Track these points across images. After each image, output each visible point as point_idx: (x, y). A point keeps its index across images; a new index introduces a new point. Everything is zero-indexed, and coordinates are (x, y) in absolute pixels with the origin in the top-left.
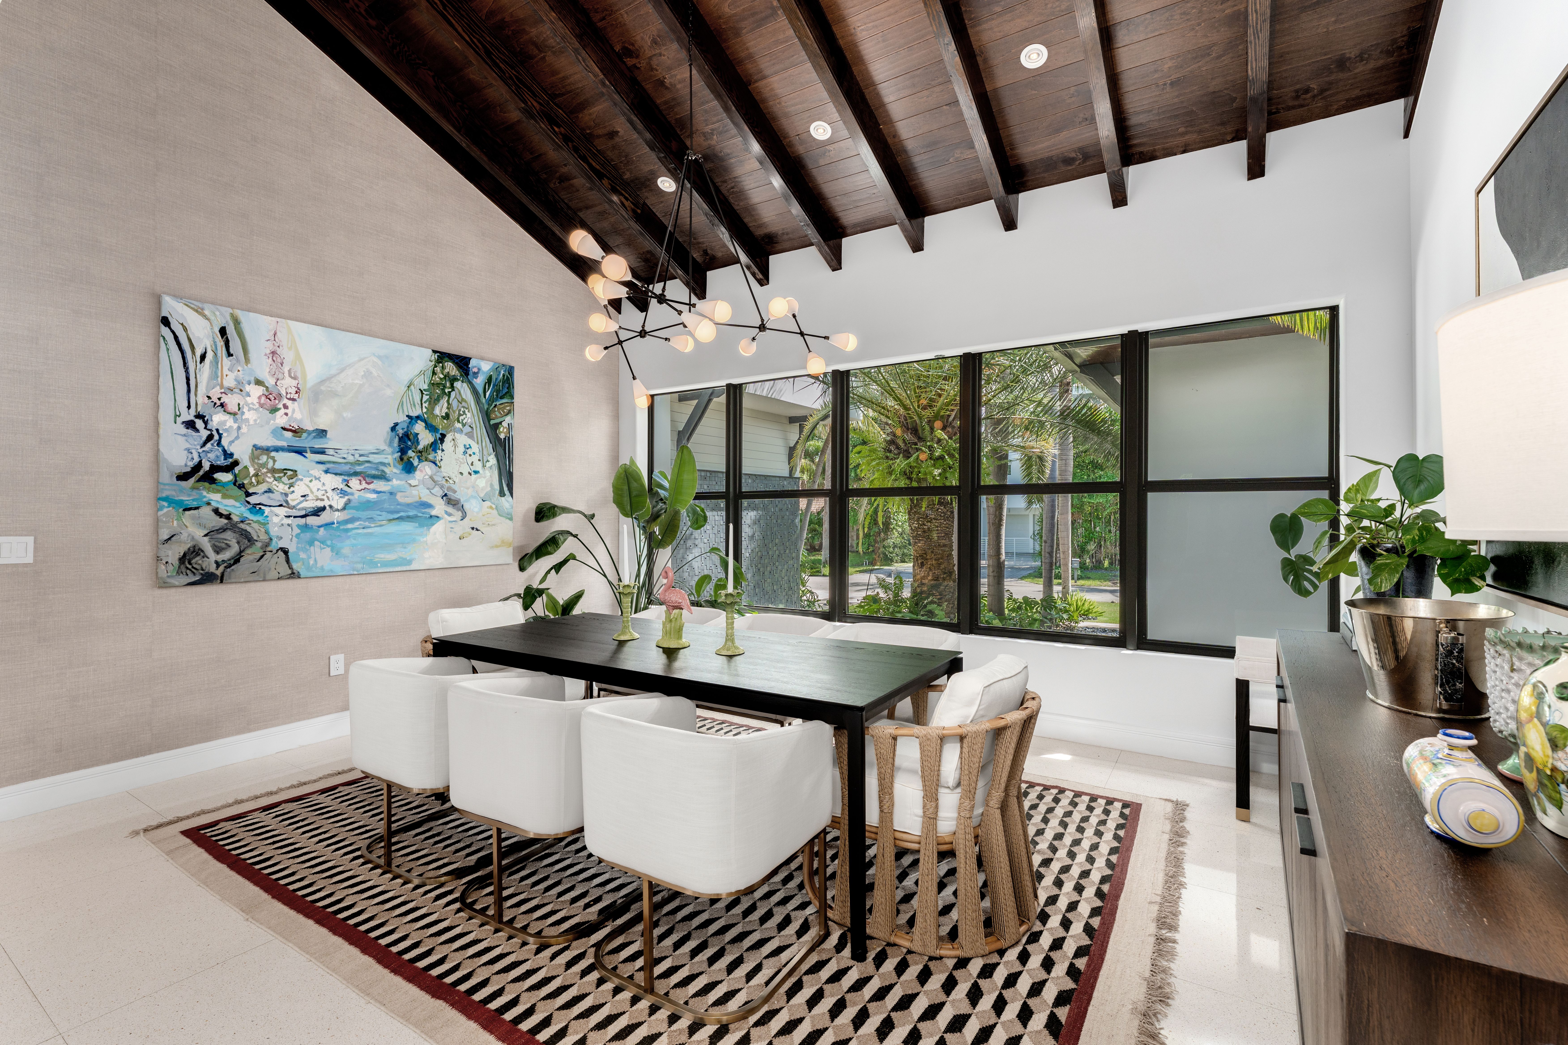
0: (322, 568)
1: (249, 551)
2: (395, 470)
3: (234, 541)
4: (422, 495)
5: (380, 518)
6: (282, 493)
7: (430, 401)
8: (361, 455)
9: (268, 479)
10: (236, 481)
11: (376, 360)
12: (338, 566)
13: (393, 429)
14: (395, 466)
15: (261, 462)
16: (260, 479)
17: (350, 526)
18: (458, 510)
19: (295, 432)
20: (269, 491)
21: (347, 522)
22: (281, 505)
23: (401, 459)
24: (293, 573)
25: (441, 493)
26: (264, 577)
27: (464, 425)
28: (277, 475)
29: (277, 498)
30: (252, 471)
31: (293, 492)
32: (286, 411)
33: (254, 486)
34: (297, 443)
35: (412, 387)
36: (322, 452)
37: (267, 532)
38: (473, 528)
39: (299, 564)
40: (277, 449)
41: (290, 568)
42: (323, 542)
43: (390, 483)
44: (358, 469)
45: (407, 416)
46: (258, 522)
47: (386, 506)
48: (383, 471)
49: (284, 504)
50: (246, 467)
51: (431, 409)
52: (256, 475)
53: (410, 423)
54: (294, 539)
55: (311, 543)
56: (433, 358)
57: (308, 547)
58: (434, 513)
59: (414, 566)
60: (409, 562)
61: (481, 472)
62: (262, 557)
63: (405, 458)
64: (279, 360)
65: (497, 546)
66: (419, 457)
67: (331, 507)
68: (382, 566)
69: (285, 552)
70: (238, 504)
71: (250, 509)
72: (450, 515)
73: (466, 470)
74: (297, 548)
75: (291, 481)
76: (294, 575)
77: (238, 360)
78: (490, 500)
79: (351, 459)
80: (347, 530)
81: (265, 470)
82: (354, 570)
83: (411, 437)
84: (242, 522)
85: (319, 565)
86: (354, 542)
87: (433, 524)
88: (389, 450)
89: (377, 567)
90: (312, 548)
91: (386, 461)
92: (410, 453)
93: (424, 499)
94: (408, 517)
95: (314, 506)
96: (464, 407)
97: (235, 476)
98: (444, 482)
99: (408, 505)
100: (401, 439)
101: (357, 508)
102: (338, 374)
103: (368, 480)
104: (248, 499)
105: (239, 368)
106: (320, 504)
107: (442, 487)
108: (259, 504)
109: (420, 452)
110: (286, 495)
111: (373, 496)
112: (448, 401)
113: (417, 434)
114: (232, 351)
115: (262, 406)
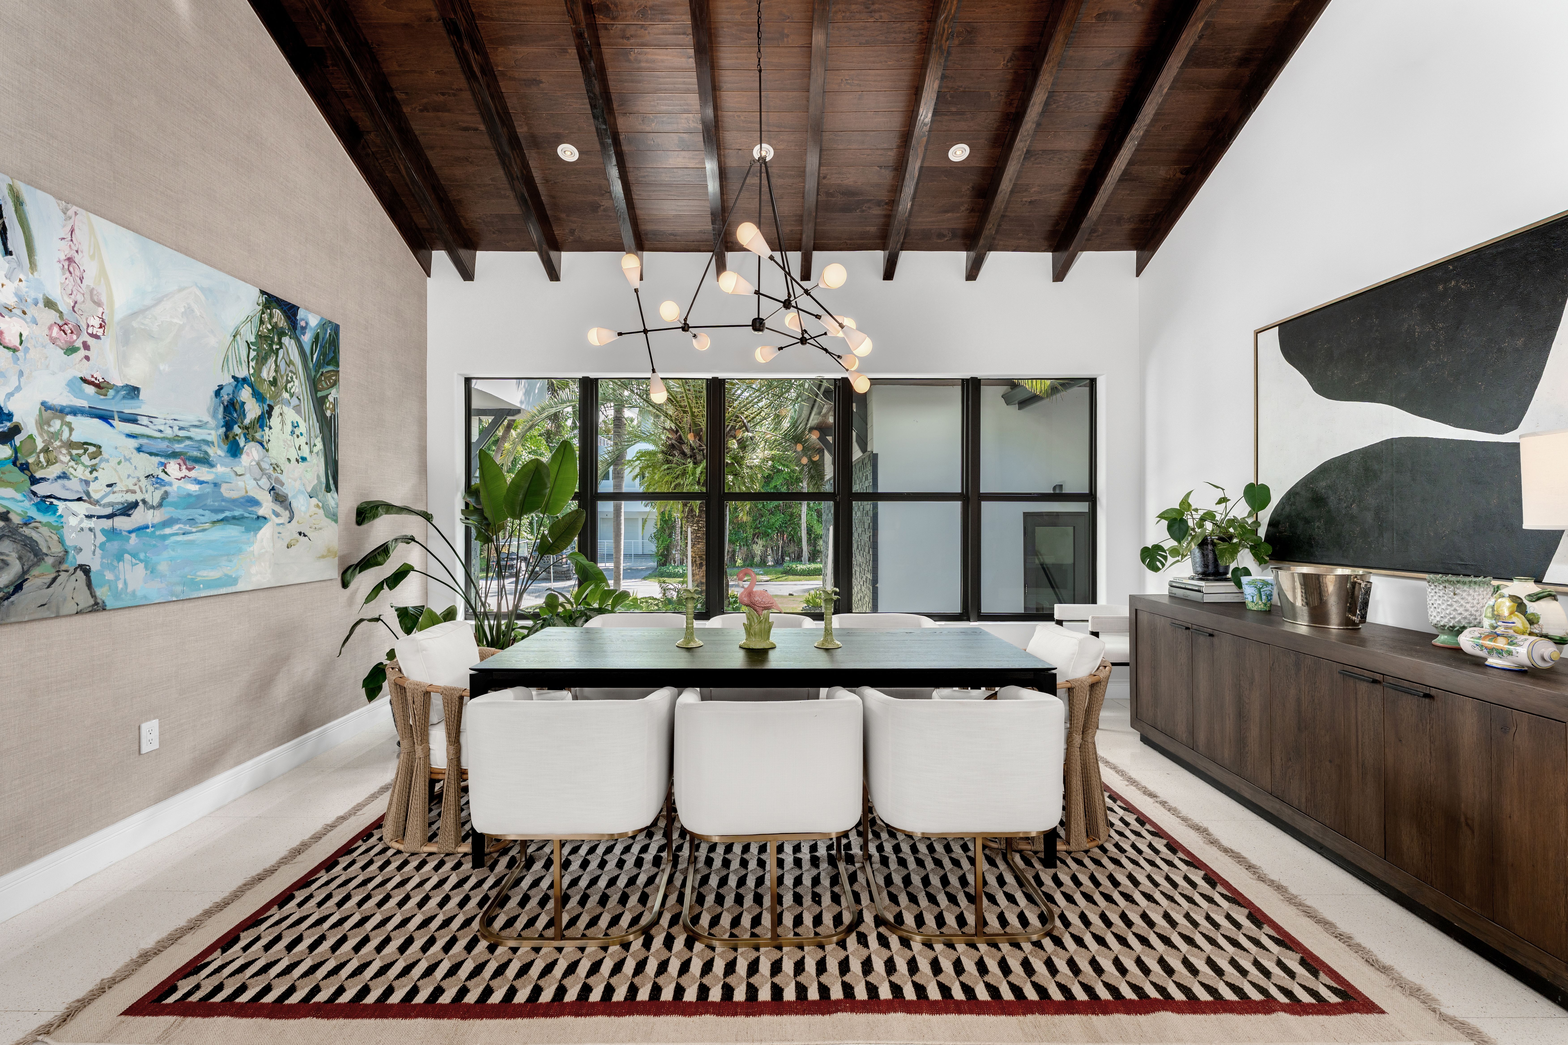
0: (134, 593)
1: (35, 571)
2: (220, 452)
3: (14, 555)
4: (248, 488)
5: (203, 519)
6: (81, 480)
7: (257, 358)
8: (181, 429)
9: (62, 458)
10: (16, 458)
11: (199, 293)
12: (154, 590)
13: (218, 393)
14: (219, 446)
15: (52, 429)
16: (52, 457)
17: (167, 531)
18: (286, 509)
19: (98, 386)
20: (64, 476)
21: (166, 523)
22: (80, 499)
23: (227, 437)
24: (96, 604)
25: (267, 486)
26: (58, 612)
27: (292, 396)
28: (74, 452)
29: (74, 487)
30: (40, 445)
31: (96, 478)
32: (87, 353)
33: (42, 467)
34: (103, 404)
35: (238, 336)
36: (132, 419)
37: (61, 541)
38: (300, 533)
39: (105, 589)
40: (75, 411)
41: (93, 596)
42: (134, 555)
43: (214, 470)
44: (178, 447)
45: (233, 377)
46: (48, 525)
47: (209, 502)
48: (206, 453)
49: (85, 498)
50: (31, 437)
51: (258, 370)
52: (46, 450)
53: (236, 386)
54: (98, 551)
55: (120, 558)
56: (260, 301)
57: (115, 563)
58: (261, 512)
59: (240, 587)
60: (234, 581)
61: (308, 459)
62: (54, 580)
63: (231, 436)
64: (78, 273)
65: (323, 557)
66: (245, 435)
67: (144, 502)
68: (204, 588)
69: (86, 570)
70: (19, 496)
71: (36, 504)
72: (277, 515)
73: (293, 455)
74: (102, 564)
75: (94, 462)
76: (98, 607)
77: (19, 263)
78: (317, 496)
79: (169, 433)
80: (164, 537)
81: (58, 443)
82: (172, 596)
83: (237, 407)
84: (26, 524)
85: (130, 589)
86: (172, 553)
87: (260, 528)
88: (212, 423)
89: (199, 589)
90: (121, 563)
91: (209, 438)
92: (237, 430)
93: (251, 494)
94: (234, 518)
95: (123, 500)
96: (291, 371)
97: (16, 450)
98: (271, 471)
99: (234, 501)
100: (226, 409)
101: (175, 505)
102: (154, 305)
103: (188, 463)
104: (34, 488)
105: (22, 277)
106: (131, 498)
107: (269, 478)
108: (50, 497)
109: (247, 428)
110: (87, 483)
111: (194, 488)
112: (276, 361)
113: (244, 403)
114: (10, 247)
115: (54, 341)
